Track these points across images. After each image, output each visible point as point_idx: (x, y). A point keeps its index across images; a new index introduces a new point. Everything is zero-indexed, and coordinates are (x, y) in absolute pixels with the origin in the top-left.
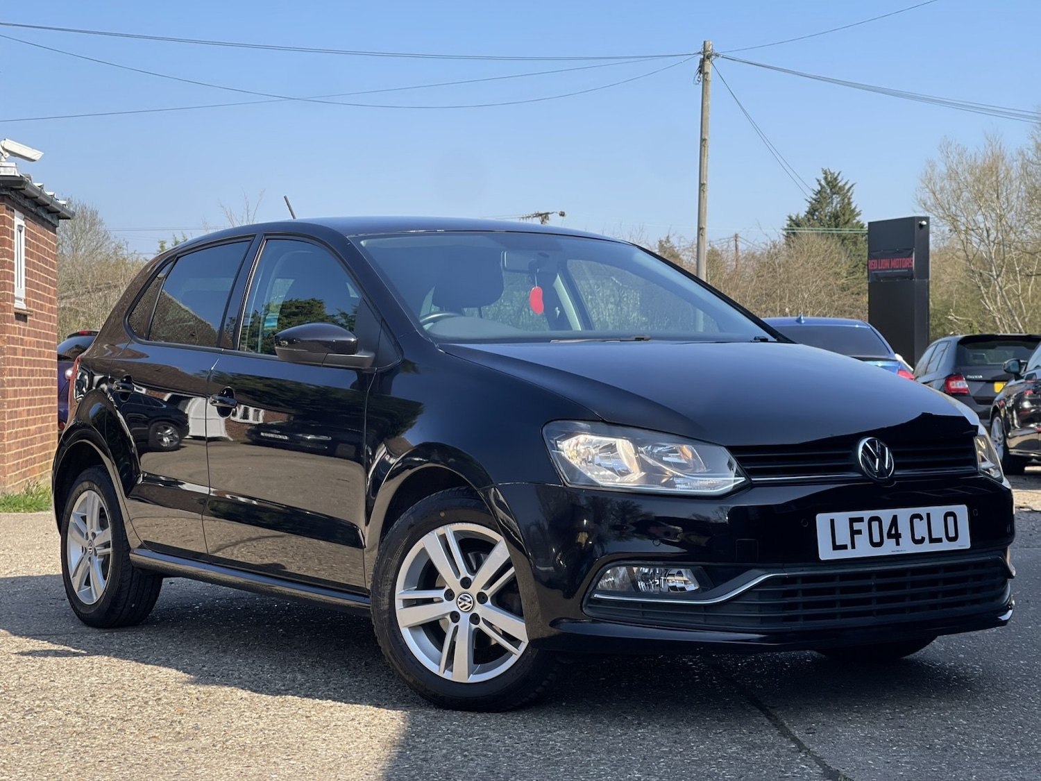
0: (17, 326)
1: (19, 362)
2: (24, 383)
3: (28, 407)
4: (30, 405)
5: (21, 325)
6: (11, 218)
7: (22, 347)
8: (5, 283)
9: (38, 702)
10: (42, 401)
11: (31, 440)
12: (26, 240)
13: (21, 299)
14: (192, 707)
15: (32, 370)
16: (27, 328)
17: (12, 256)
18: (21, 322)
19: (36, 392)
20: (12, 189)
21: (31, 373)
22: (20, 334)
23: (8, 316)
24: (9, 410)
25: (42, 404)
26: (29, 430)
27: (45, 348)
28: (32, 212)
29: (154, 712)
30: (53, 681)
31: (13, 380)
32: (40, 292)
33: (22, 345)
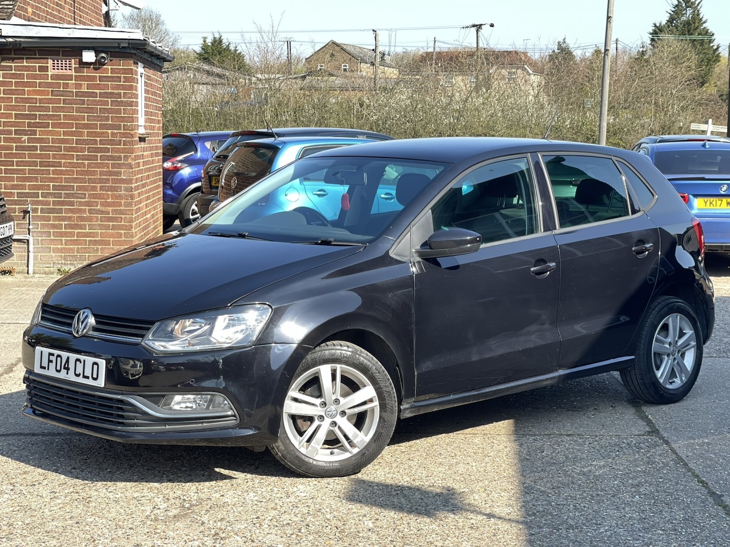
0: (140, 146)
1: (140, 172)
2: (144, 186)
3: (146, 202)
4: (147, 200)
5: (142, 145)
6: (136, 69)
7: (143, 160)
8: (133, 117)
9: (219, 524)
10: (154, 195)
11: (148, 225)
12: (145, 82)
13: (141, 126)
14: (336, 540)
15: (148, 175)
16: (146, 145)
17: (136, 96)
18: (142, 143)
19: (151, 190)
20: (138, 49)
21: (148, 177)
22: (141, 152)
23: (135, 141)
24: (135, 208)
25: (154, 197)
26: (147, 218)
27: (156, 157)
28: (148, 60)
29: (309, 544)
30: (222, 496)
31: (138, 186)
32: (153, 117)
33: (143, 159)
